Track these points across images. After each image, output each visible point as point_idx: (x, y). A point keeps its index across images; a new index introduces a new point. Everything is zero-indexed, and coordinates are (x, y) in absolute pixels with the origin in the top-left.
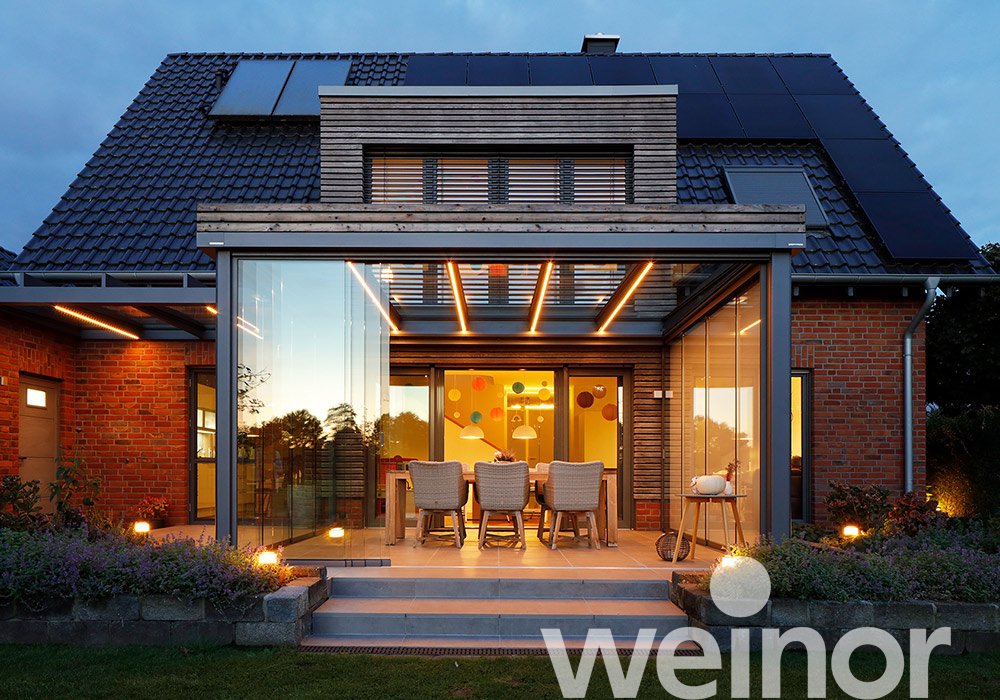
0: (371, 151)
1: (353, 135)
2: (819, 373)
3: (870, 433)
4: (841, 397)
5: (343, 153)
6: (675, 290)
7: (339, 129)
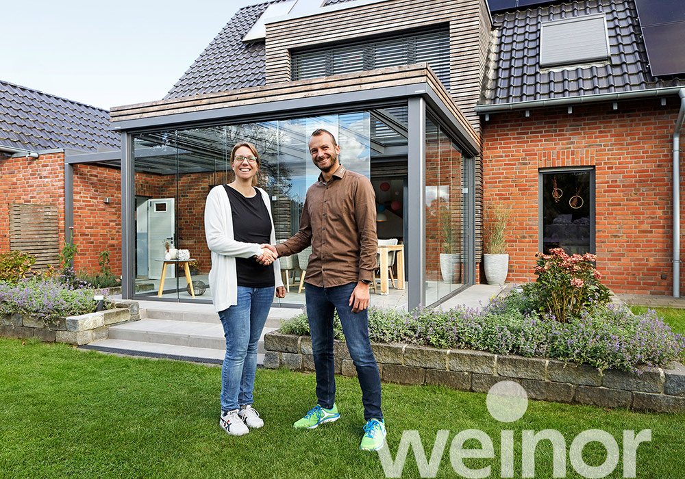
0: (292, 52)
1: (282, 44)
2: (600, 169)
3: (643, 213)
4: (619, 186)
5: (277, 56)
6: (478, 117)
7: (275, 42)
